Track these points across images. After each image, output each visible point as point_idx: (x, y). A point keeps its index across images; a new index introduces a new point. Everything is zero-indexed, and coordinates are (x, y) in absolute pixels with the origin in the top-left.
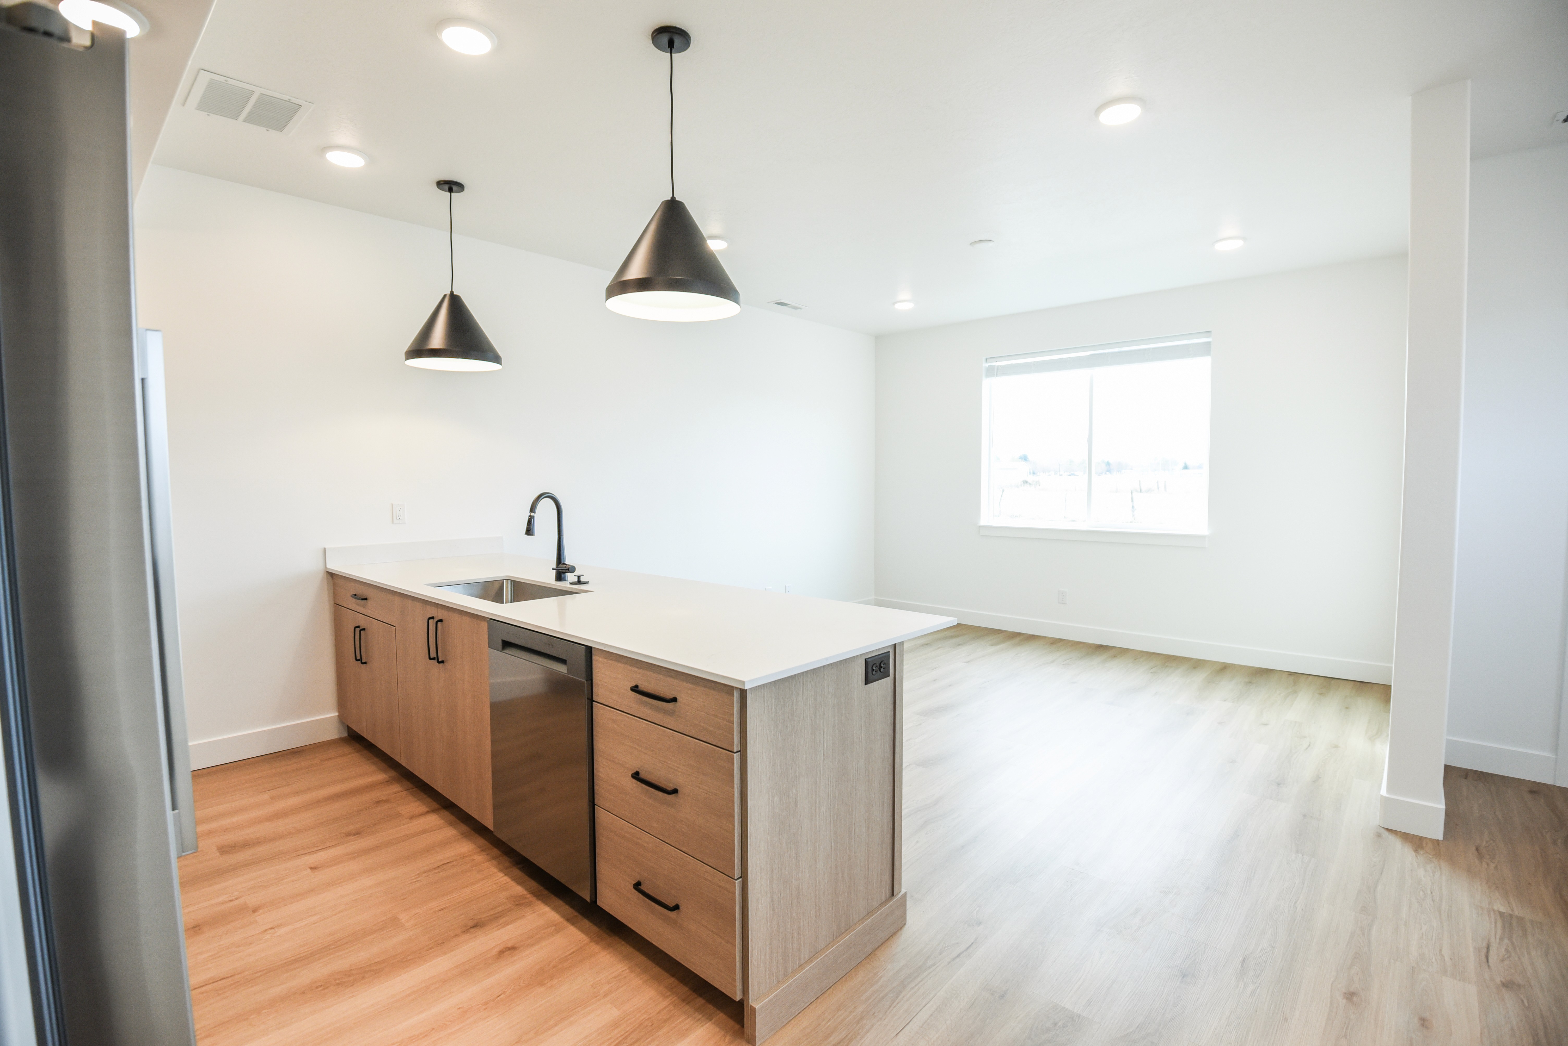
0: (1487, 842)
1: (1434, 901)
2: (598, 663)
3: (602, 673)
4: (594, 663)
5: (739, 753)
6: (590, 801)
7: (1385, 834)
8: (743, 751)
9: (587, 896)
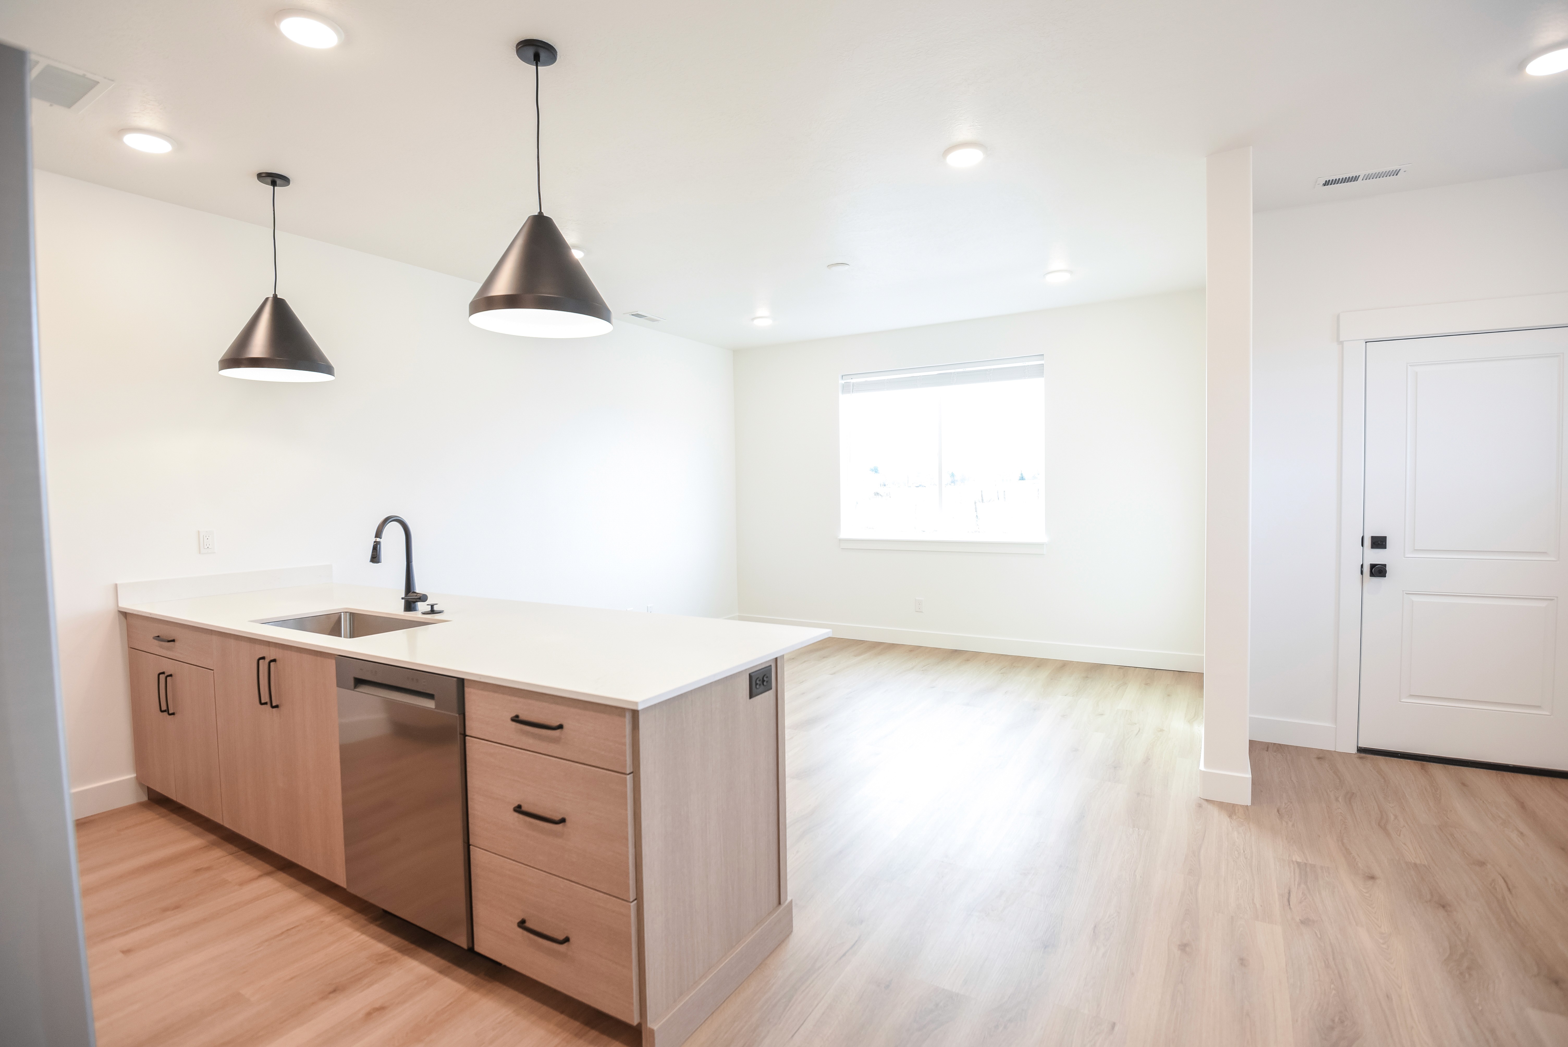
0: (1285, 804)
1: (1246, 858)
2: (471, 695)
3: (475, 704)
4: (467, 696)
5: (632, 775)
6: (464, 842)
7: (1205, 804)
8: (636, 773)
9: (463, 942)
